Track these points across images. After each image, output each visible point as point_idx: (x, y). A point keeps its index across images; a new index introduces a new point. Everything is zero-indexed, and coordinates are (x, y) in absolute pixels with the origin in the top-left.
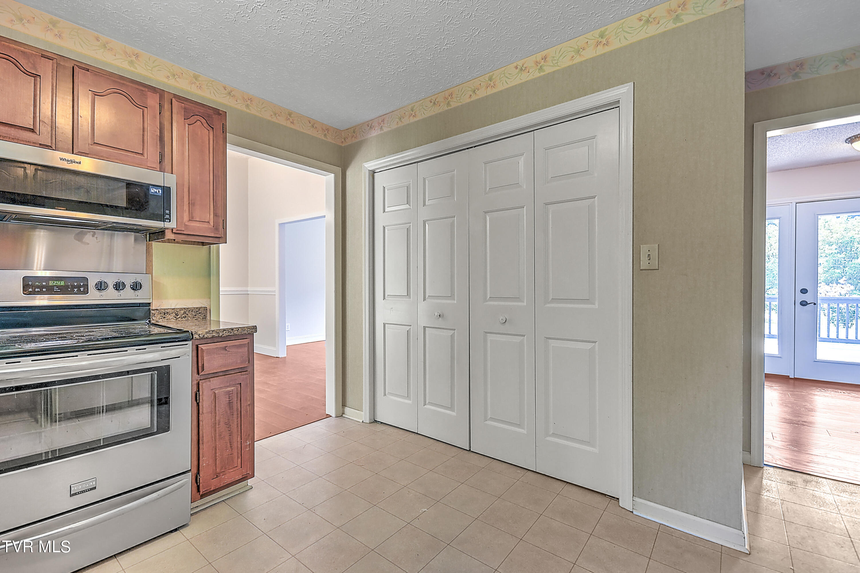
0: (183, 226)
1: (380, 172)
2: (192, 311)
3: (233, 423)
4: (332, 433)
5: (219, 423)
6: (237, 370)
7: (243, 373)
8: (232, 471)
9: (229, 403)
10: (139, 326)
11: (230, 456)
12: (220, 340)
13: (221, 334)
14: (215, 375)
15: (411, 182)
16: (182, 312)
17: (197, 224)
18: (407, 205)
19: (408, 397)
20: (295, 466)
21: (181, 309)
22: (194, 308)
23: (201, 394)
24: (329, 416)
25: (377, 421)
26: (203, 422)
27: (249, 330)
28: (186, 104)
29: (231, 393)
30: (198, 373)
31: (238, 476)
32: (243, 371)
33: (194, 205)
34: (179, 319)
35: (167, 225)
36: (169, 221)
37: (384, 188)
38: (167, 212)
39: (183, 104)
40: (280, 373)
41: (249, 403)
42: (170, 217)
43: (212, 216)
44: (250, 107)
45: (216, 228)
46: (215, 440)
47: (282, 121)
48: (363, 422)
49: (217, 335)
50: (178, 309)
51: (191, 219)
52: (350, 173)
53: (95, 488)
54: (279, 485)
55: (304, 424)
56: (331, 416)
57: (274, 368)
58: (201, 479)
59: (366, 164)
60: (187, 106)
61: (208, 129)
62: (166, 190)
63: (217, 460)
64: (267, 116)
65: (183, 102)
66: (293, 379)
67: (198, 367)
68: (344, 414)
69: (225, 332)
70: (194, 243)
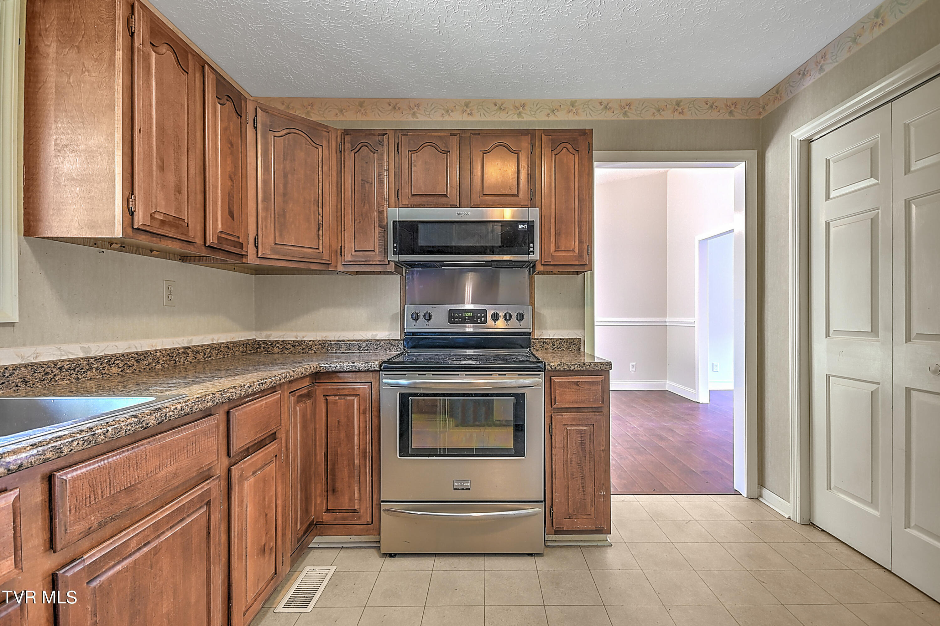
0: (550, 257)
1: (820, 137)
2: (567, 342)
3: (585, 466)
4: (734, 519)
5: (571, 461)
6: (590, 409)
7: (596, 413)
8: (585, 517)
9: (581, 443)
10: (520, 354)
11: (583, 500)
12: (573, 373)
13: (572, 368)
14: (567, 410)
15: (879, 138)
16: (558, 342)
17: (563, 254)
18: (872, 178)
19: (873, 503)
20: (667, 542)
21: (558, 339)
22: (569, 339)
23: (553, 427)
24: (737, 493)
25: (814, 525)
26: (555, 456)
27: (602, 366)
28: (554, 135)
29: (582, 432)
30: (552, 406)
31: (592, 525)
32: (597, 411)
33: (560, 235)
34: (556, 349)
35: (532, 257)
36: (532, 253)
37: (828, 161)
38: (531, 245)
39: (551, 137)
40: (692, 421)
41: (603, 448)
42: (534, 250)
43: (577, 243)
44: (628, 114)
45: (580, 255)
46: (568, 479)
47: (668, 115)
48: (789, 518)
49: (568, 369)
50: (555, 339)
51: (557, 249)
52: (771, 155)
53: (469, 489)
54: (640, 557)
55: (698, 492)
56: (741, 495)
57: (689, 415)
58: (554, 513)
59: (794, 134)
60: (554, 137)
61: (574, 153)
62: (531, 225)
63: (570, 500)
64: (648, 116)
65: (550, 134)
66: (707, 433)
67: (551, 399)
68: (762, 497)
69: (576, 366)
70: (569, 273)
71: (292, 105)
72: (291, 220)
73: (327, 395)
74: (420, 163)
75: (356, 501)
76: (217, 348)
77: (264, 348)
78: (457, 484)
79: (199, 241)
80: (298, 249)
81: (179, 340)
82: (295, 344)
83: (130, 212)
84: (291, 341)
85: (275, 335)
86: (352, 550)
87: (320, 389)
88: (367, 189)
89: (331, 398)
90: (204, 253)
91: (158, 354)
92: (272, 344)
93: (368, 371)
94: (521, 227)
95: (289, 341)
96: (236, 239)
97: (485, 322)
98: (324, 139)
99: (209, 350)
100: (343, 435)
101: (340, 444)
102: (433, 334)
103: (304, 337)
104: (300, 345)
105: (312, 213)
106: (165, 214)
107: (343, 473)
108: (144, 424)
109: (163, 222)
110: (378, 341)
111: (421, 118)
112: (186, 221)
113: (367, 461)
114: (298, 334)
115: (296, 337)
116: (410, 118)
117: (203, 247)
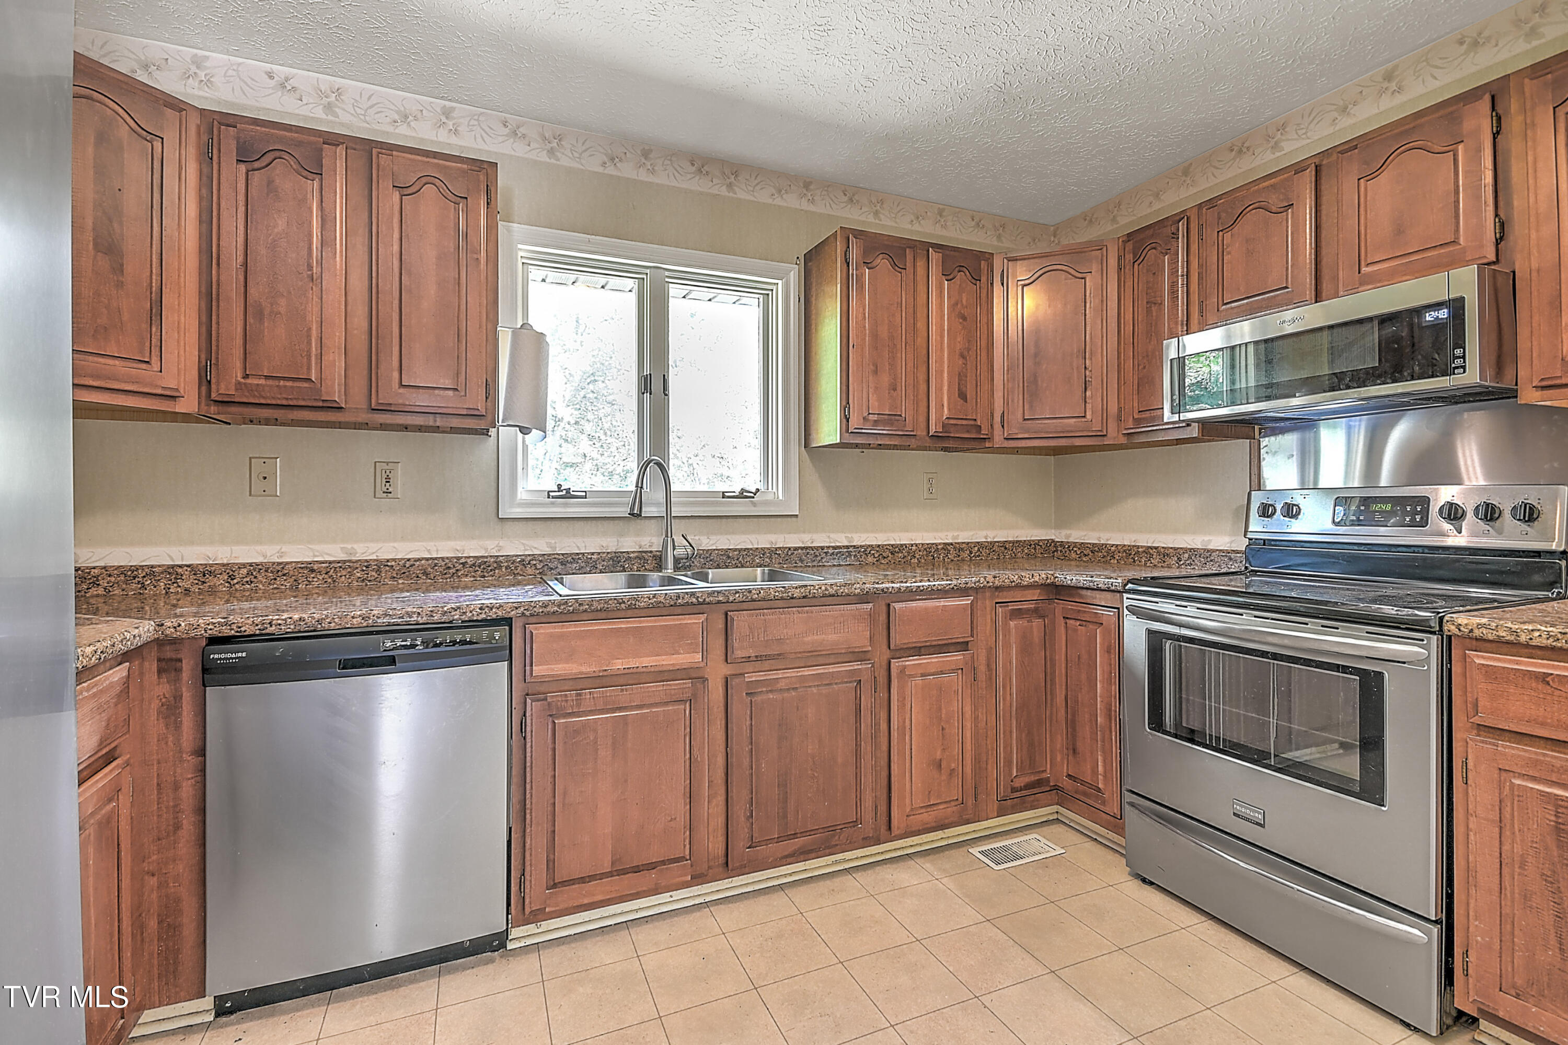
71: (1095, 216)
72: (1045, 385)
73: (1067, 618)
74: (1237, 245)
75: (1100, 777)
76: (991, 546)
77: (1061, 551)
78: (1238, 807)
79: (921, 432)
80: (1054, 421)
81: (943, 535)
82: (1096, 549)
83: (846, 418)
84: (1090, 544)
85: (1076, 535)
86: (1103, 848)
87: (1060, 607)
88: (1154, 314)
89: (1072, 622)
90: (928, 443)
91: (914, 548)
92: (1069, 547)
93: (1108, 590)
94: (1429, 317)
95: (1088, 543)
96: (972, 423)
97: (1424, 523)
98: (1094, 261)
99: (976, 549)
100: (1083, 677)
101: (1081, 689)
102: (1308, 545)
103: (1108, 540)
104: (1100, 551)
105: (1075, 371)
106: (878, 414)
107: (1085, 731)
108: (790, 594)
109: (876, 423)
110: (1208, 551)
111: (1287, 147)
112: (903, 416)
113: (1113, 725)
114: (1102, 535)
115: (1099, 539)
116: (1269, 156)
117: (927, 438)
